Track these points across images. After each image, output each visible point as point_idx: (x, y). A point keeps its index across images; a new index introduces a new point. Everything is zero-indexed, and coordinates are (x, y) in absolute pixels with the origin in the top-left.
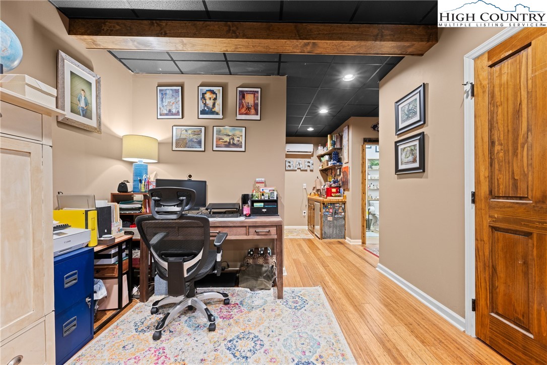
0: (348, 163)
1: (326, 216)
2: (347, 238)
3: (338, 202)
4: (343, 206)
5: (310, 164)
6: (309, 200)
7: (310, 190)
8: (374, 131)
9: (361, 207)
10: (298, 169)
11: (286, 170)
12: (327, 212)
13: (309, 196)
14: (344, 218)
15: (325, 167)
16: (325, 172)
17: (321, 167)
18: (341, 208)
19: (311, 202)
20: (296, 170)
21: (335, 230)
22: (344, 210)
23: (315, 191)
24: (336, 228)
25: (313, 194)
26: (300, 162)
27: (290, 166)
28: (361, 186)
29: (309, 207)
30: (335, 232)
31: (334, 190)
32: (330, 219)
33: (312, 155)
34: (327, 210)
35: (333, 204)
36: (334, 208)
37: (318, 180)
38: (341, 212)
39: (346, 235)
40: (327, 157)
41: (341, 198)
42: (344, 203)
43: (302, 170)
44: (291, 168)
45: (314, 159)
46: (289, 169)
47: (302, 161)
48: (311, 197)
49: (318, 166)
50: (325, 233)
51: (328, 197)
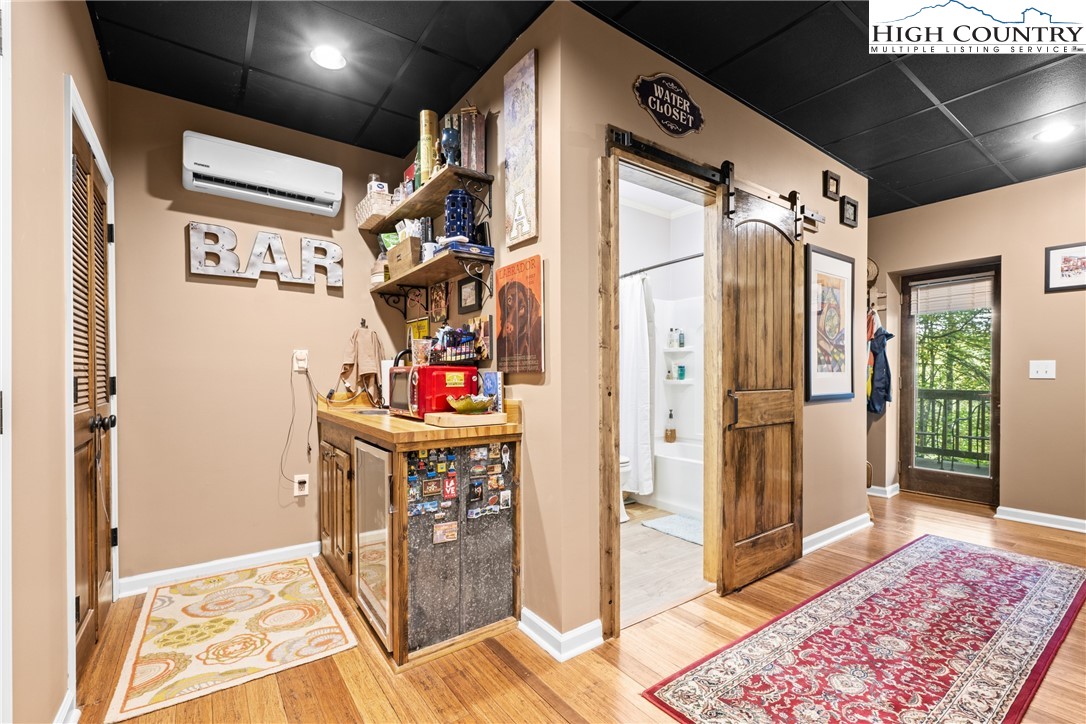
0: (533, 240)
1: (426, 522)
2: (525, 611)
3: (484, 442)
4: (506, 458)
5: (326, 262)
6: (323, 422)
7: (328, 378)
8: (641, 110)
9: (597, 461)
10: (264, 274)
11: (191, 276)
12: (430, 498)
13: (323, 407)
14: (512, 514)
15: (404, 270)
16: (394, 299)
17: (379, 280)
18: (498, 469)
19: (333, 435)
20: (252, 282)
21: (468, 587)
22: (511, 475)
23: (351, 382)
24: (476, 575)
25: (341, 393)
26: (276, 245)
27: (214, 257)
28: (599, 359)
29: (323, 456)
30: (468, 597)
31: (455, 379)
32: (445, 532)
33: (338, 222)
34: (432, 488)
35: (457, 451)
36: (464, 471)
37: (365, 335)
38: (497, 490)
39: (522, 596)
40: (410, 228)
41: (497, 418)
42: (512, 443)
43: (284, 285)
44: (226, 268)
45: (346, 243)
46: (210, 268)
47: (283, 239)
48: (333, 411)
49: (366, 274)
50: (421, 613)
51: (430, 416)
